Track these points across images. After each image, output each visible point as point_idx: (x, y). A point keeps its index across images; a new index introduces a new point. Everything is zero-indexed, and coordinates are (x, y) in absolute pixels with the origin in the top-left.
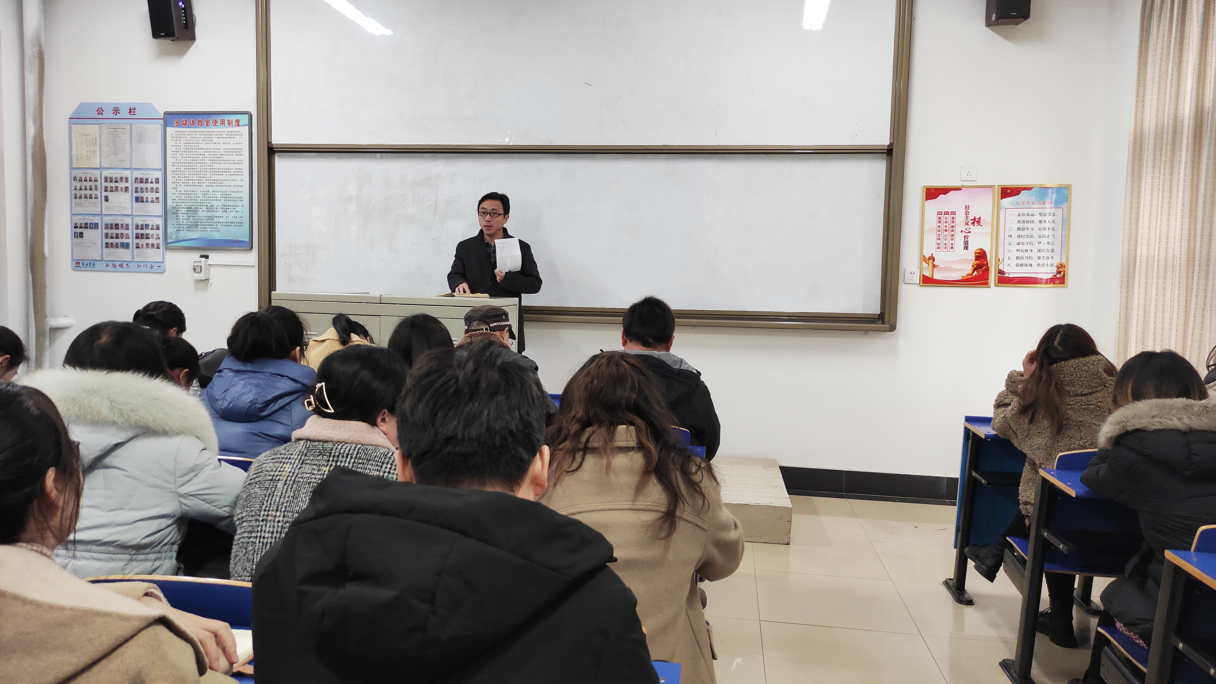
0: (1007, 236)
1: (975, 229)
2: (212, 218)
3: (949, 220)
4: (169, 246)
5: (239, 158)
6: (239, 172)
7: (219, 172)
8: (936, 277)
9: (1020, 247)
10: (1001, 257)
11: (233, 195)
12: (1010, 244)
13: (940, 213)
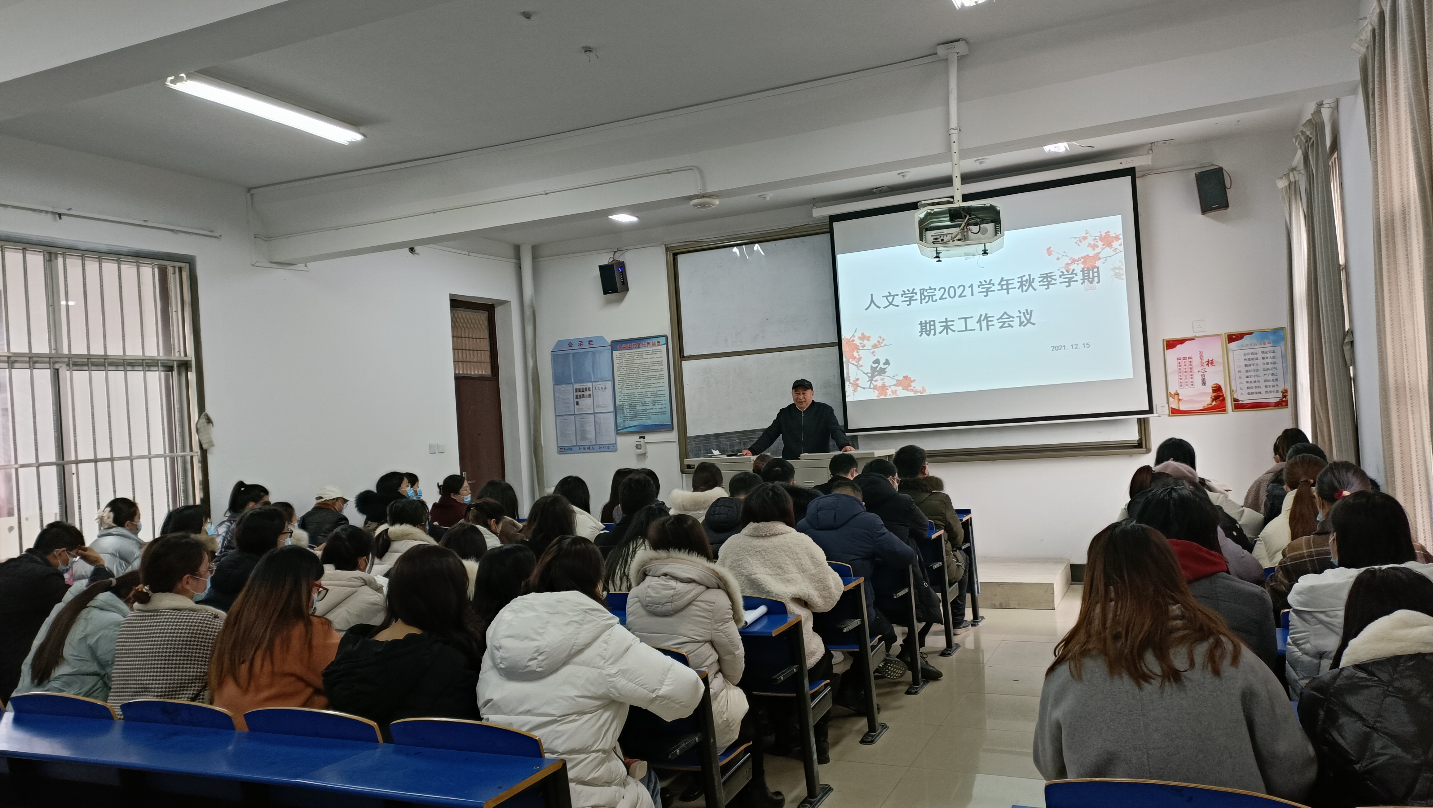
0: (1237, 372)
1: (1210, 369)
2: (645, 410)
3: (1188, 364)
4: (619, 432)
5: (661, 367)
6: (661, 377)
7: (649, 378)
8: (1181, 408)
9: (1249, 379)
10: (1234, 388)
11: (659, 393)
12: (1240, 378)
13: (1179, 359)
